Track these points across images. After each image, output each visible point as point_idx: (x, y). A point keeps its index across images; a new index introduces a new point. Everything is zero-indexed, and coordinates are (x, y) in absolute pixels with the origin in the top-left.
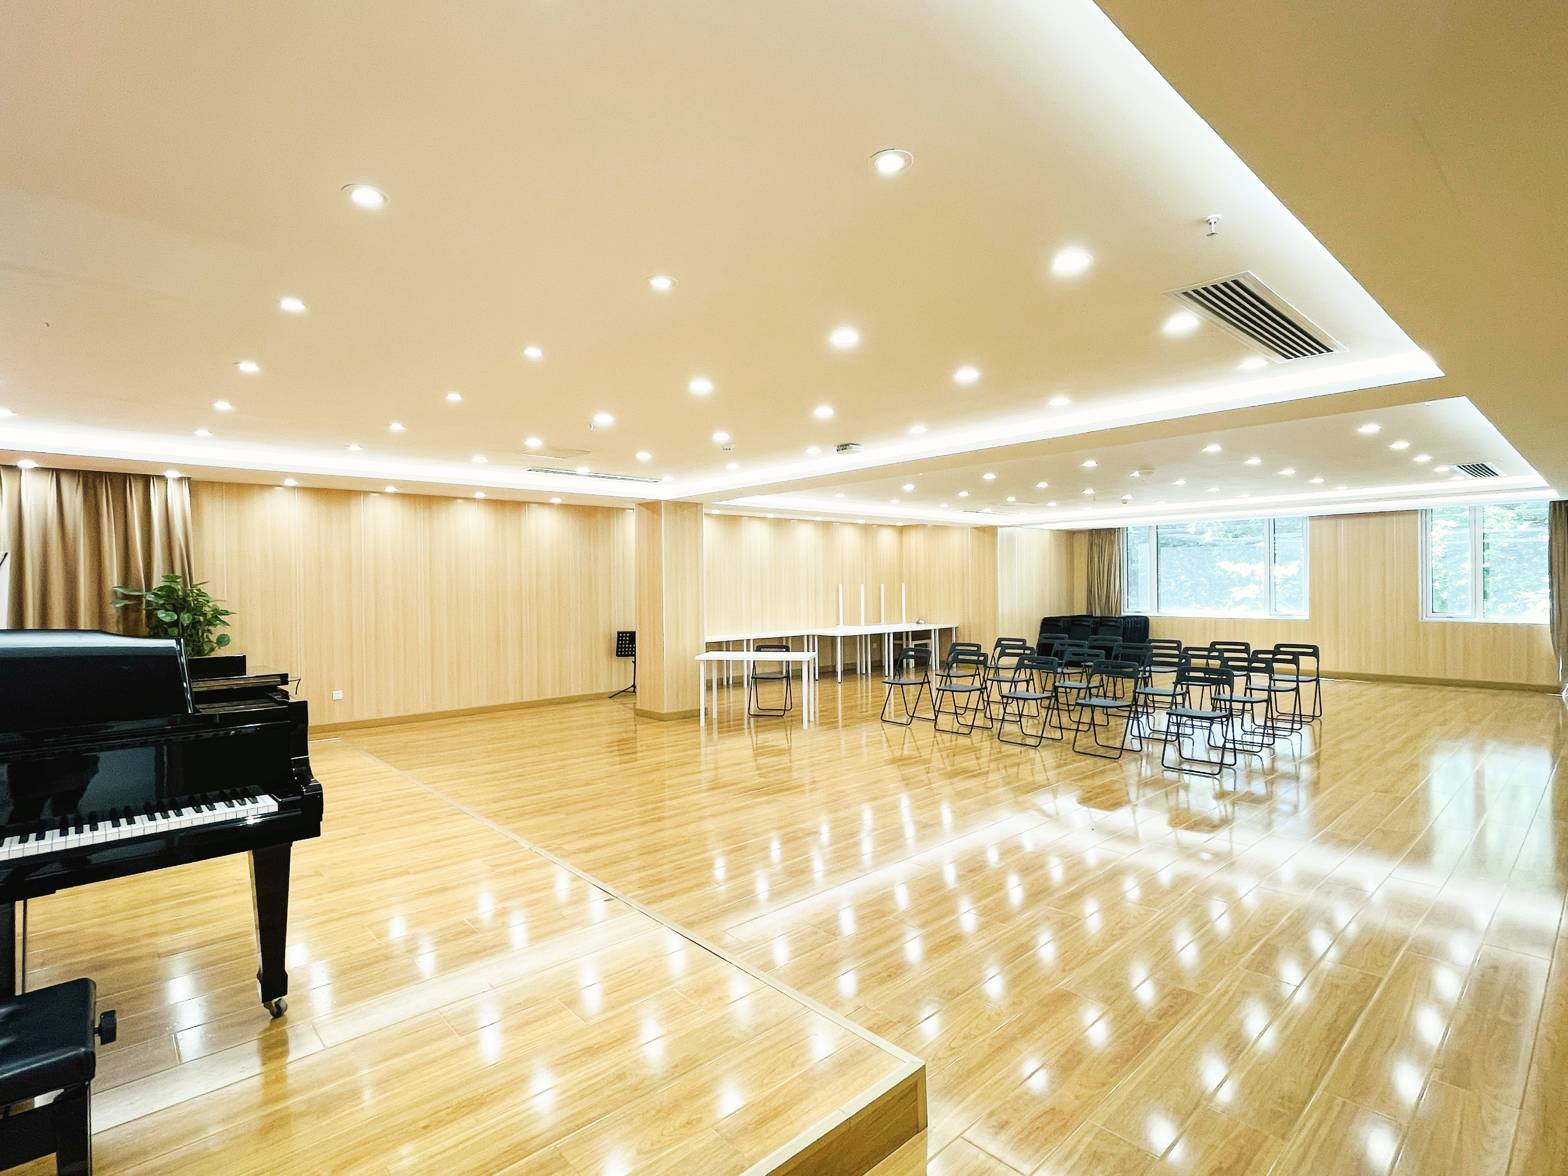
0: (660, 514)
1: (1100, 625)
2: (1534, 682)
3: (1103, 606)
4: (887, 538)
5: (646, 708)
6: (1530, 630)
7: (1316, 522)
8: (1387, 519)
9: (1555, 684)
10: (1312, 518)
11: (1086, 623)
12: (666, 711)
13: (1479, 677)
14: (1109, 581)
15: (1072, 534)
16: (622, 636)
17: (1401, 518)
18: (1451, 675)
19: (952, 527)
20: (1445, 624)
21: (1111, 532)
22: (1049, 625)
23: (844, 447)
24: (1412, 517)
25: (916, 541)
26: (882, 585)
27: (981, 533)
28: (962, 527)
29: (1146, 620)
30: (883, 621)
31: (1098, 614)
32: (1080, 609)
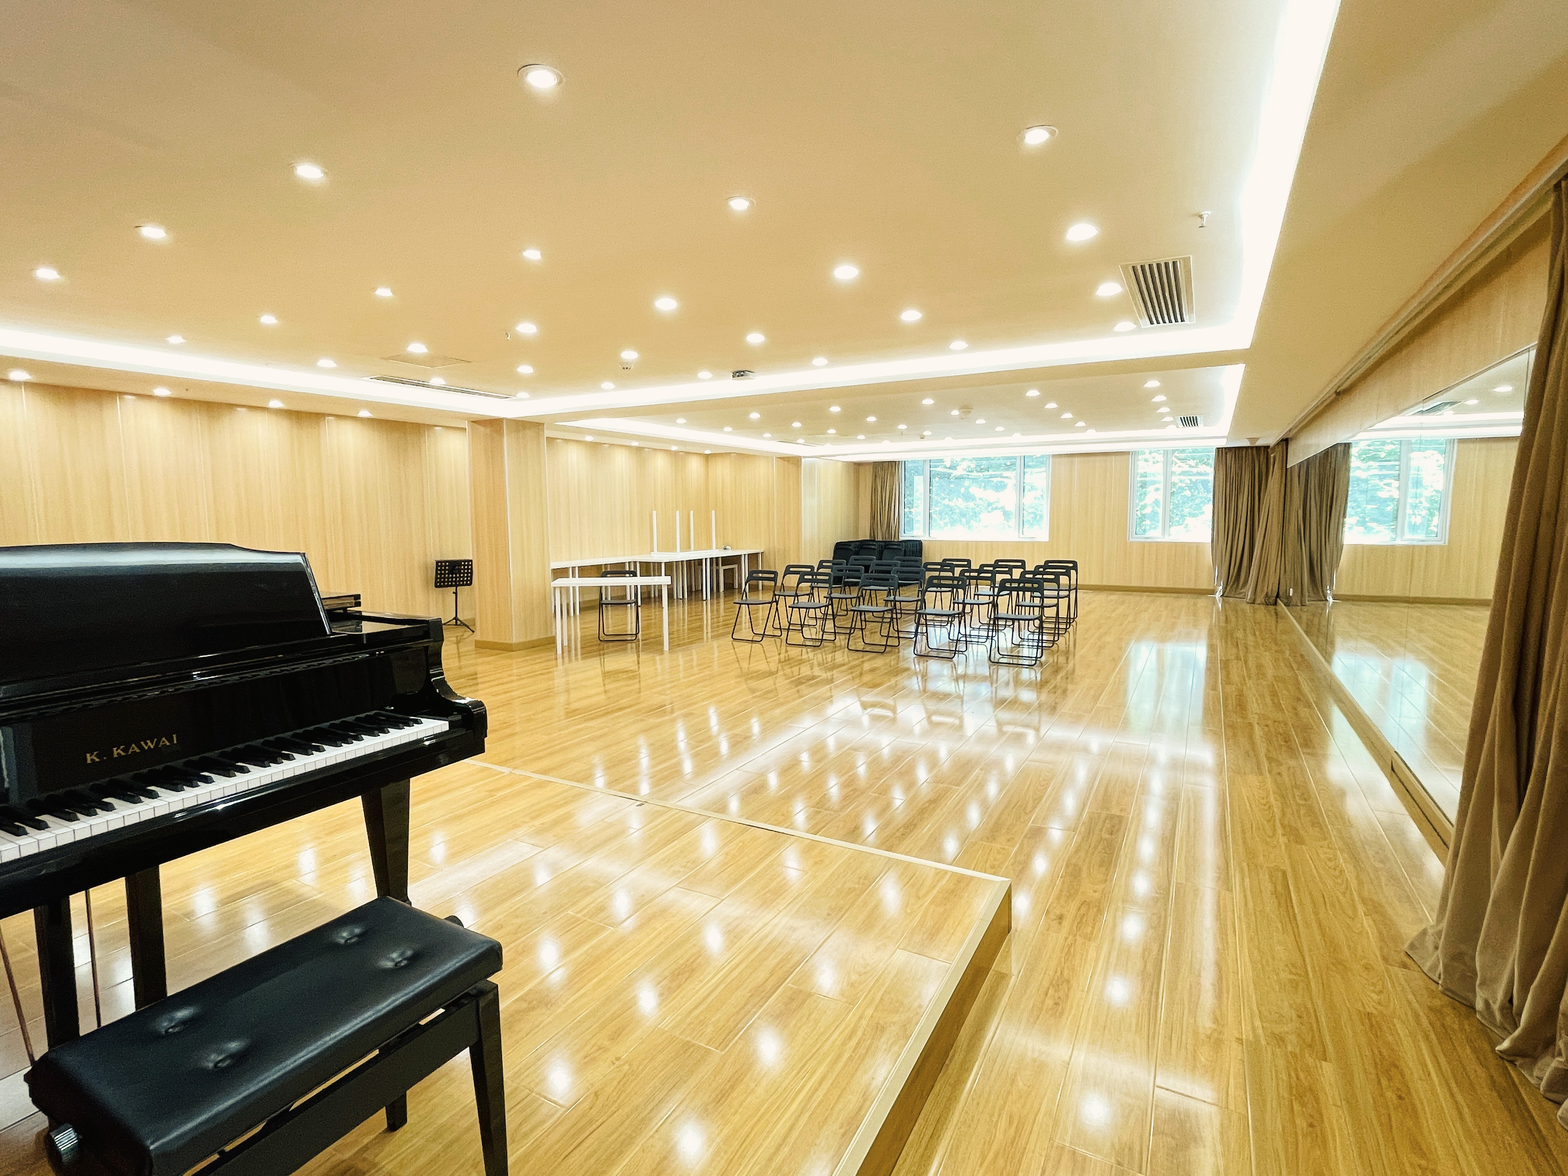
0: (502, 435)
1: (885, 548)
2: (1198, 587)
3: (884, 531)
4: (695, 465)
5: (490, 638)
6: (1198, 546)
7: (1058, 460)
8: (1109, 458)
9: (1212, 588)
10: (1054, 456)
11: (873, 547)
12: (515, 640)
13: (1164, 584)
14: (890, 507)
15: (858, 465)
16: (441, 566)
17: (1118, 458)
18: (1146, 584)
19: (759, 456)
20: (1144, 543)
21: (893, 464)
22: (841, 549)
23: (739, 374)
24: (1123, 457)
25: (722, 470)
26: (692, 512)
27: (786, 462)
28: (766, 456)
29: (919, 543)
30: (692, 548)
31: (880, 539)
32: (864, 535)
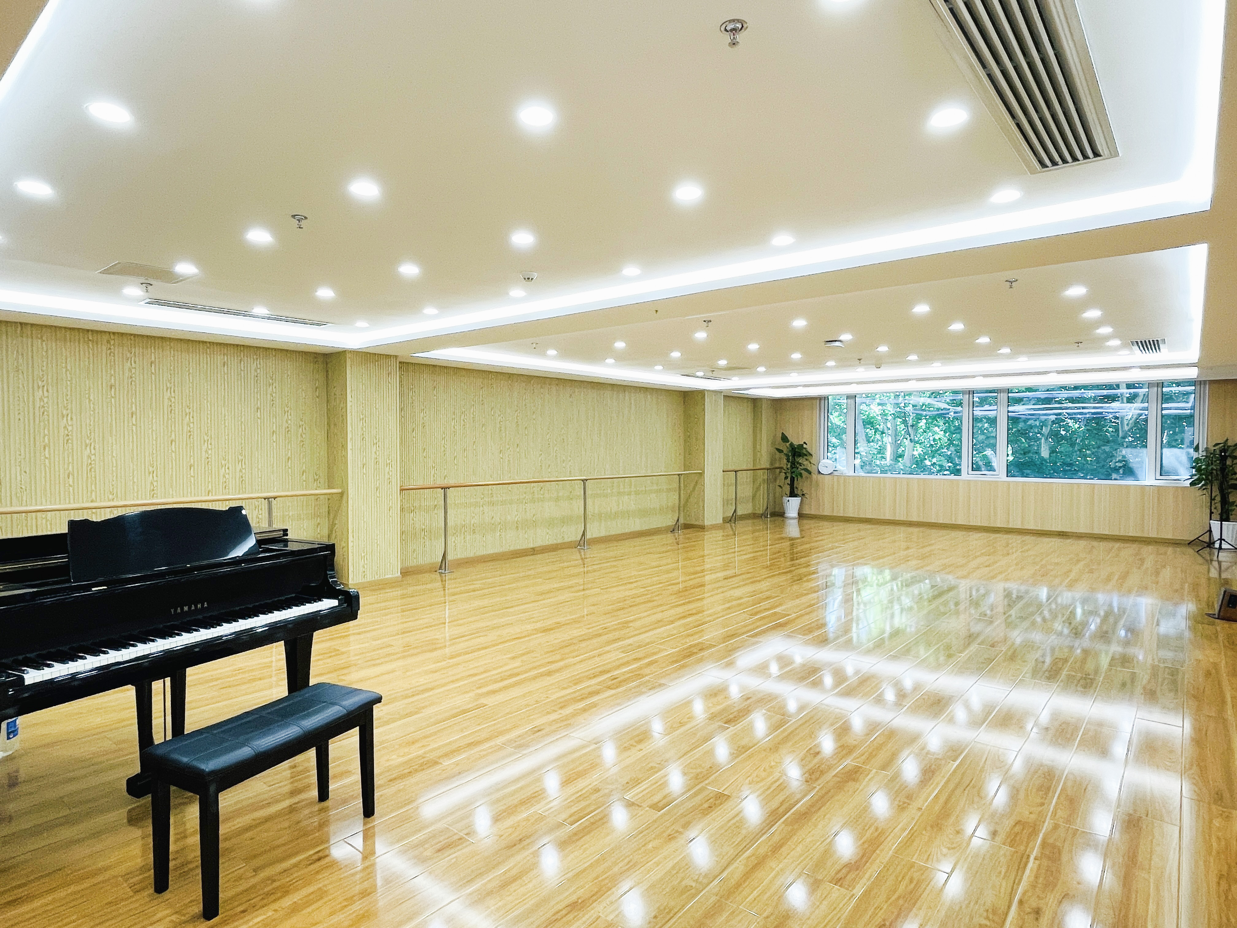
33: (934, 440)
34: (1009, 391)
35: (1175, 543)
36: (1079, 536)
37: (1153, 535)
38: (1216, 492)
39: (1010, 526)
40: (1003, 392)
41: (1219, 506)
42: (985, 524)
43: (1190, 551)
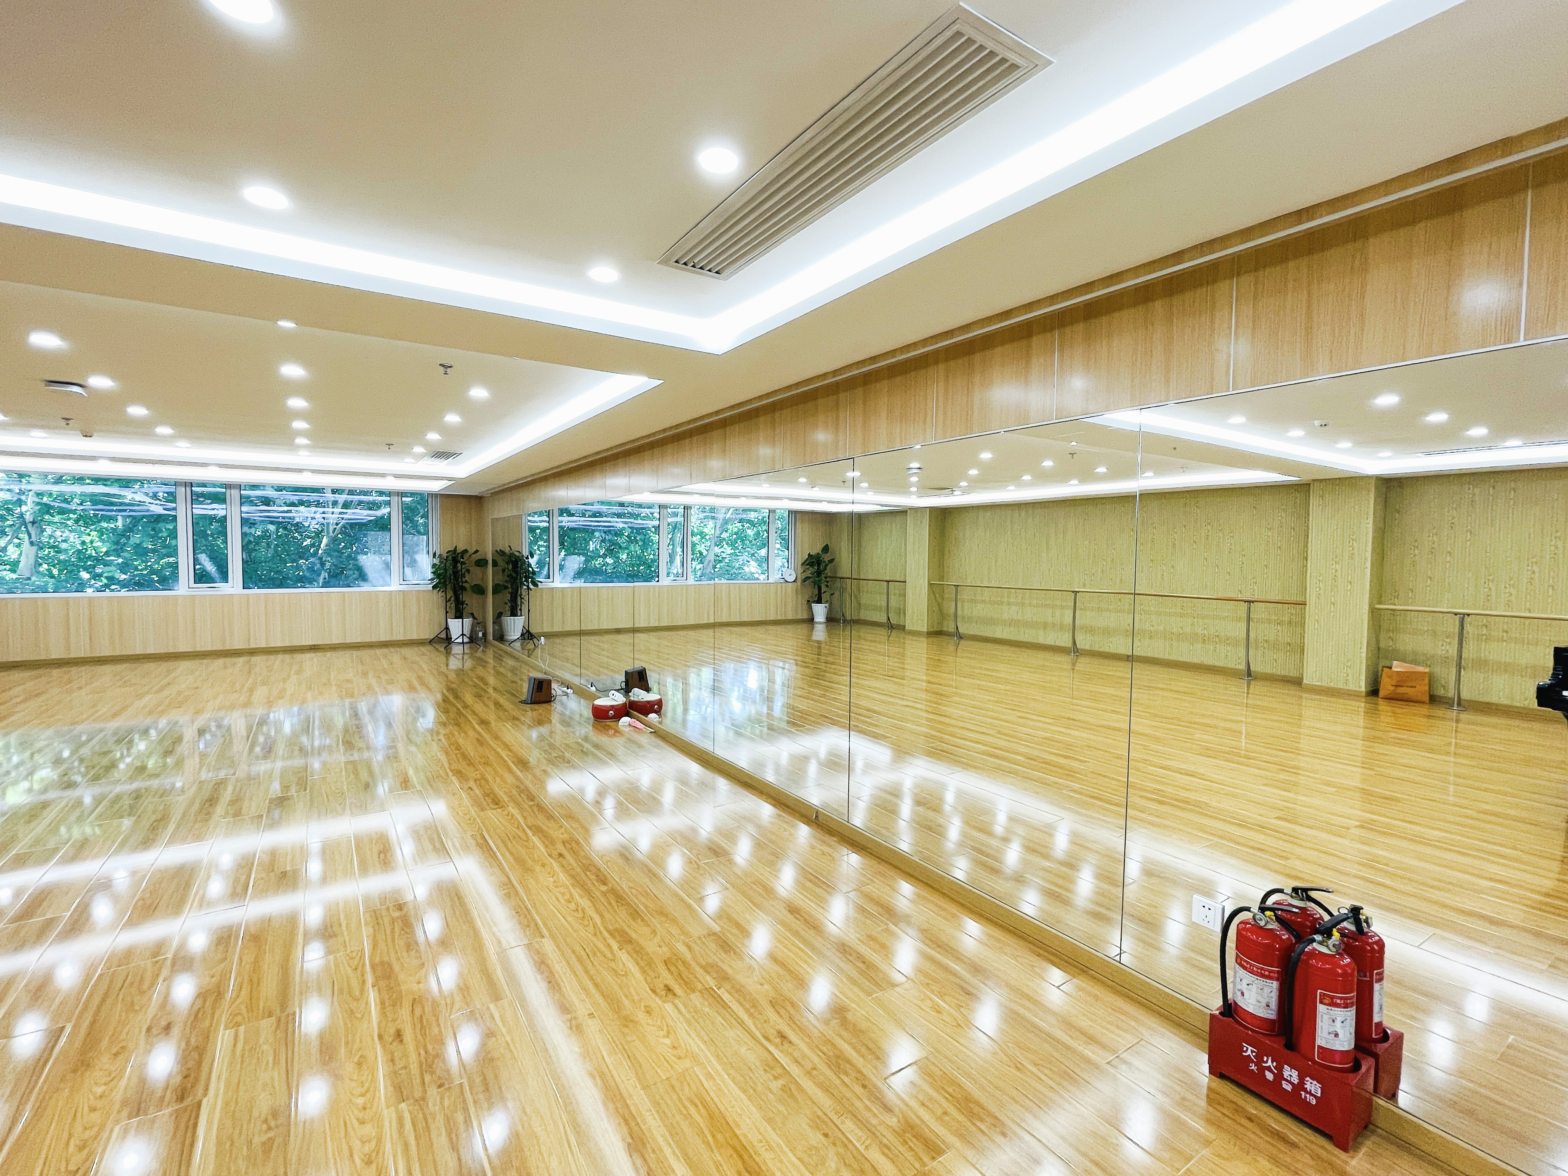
33: (83, 543)
34: (239, 487)
35: (420, 643)
36: (334, 648)
37: (401, 637)
38: (450, 594)
39: (253, 646)
40: (234, 488)
41: (453, 605)
42: (218, 647)
43: (429, 648)
